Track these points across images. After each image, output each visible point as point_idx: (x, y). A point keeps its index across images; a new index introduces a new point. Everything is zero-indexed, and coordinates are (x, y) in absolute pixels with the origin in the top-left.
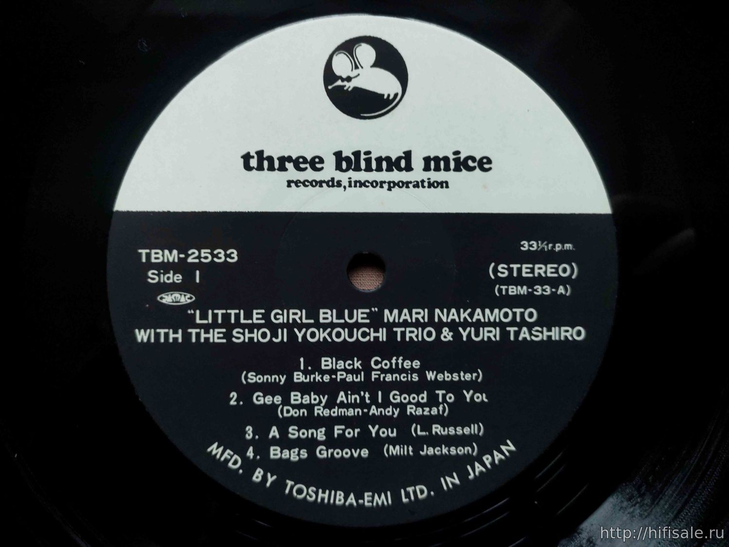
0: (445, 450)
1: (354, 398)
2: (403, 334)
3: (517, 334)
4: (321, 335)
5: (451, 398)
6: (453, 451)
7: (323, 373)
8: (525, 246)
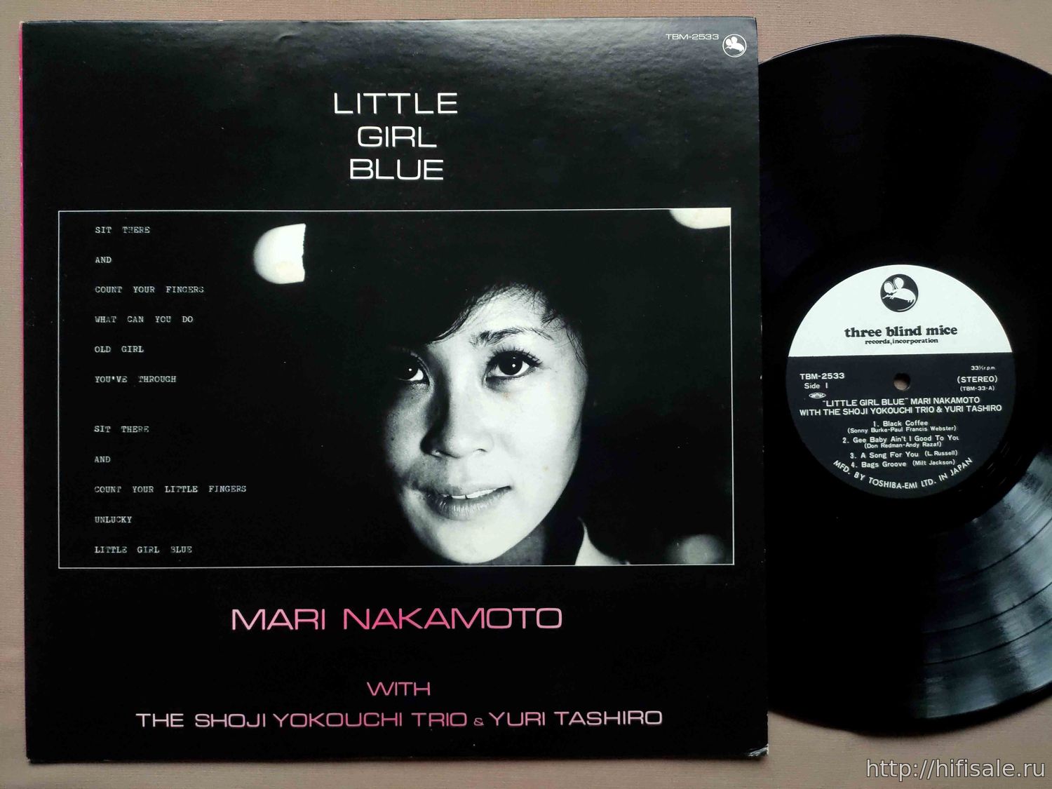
0: (940, 463)
1: (899, 439)
2: (920, 410)
3: (971, 409)
4: (883, 411)
5: (942, 439)
6: (944, 463)
7: (884, 428)
8: (973, 368)
